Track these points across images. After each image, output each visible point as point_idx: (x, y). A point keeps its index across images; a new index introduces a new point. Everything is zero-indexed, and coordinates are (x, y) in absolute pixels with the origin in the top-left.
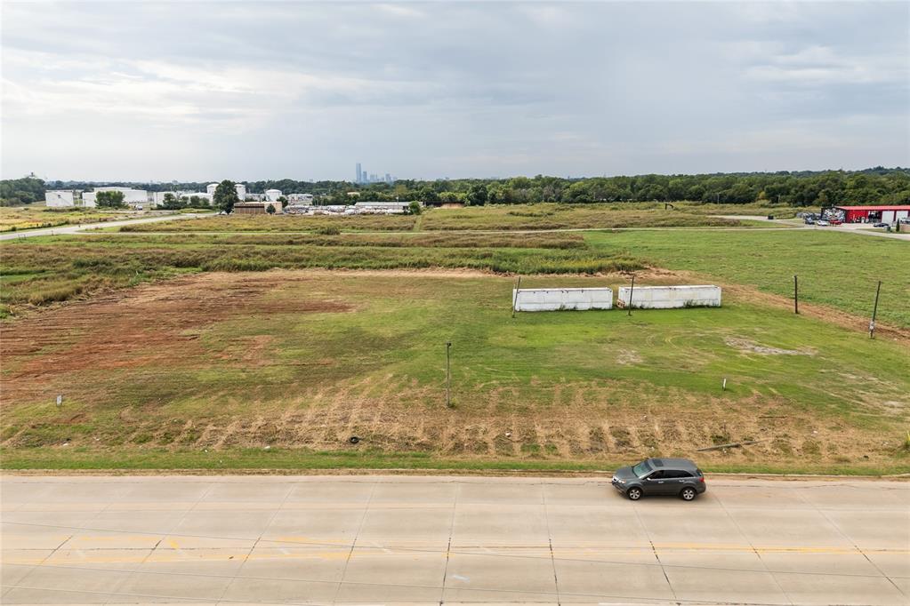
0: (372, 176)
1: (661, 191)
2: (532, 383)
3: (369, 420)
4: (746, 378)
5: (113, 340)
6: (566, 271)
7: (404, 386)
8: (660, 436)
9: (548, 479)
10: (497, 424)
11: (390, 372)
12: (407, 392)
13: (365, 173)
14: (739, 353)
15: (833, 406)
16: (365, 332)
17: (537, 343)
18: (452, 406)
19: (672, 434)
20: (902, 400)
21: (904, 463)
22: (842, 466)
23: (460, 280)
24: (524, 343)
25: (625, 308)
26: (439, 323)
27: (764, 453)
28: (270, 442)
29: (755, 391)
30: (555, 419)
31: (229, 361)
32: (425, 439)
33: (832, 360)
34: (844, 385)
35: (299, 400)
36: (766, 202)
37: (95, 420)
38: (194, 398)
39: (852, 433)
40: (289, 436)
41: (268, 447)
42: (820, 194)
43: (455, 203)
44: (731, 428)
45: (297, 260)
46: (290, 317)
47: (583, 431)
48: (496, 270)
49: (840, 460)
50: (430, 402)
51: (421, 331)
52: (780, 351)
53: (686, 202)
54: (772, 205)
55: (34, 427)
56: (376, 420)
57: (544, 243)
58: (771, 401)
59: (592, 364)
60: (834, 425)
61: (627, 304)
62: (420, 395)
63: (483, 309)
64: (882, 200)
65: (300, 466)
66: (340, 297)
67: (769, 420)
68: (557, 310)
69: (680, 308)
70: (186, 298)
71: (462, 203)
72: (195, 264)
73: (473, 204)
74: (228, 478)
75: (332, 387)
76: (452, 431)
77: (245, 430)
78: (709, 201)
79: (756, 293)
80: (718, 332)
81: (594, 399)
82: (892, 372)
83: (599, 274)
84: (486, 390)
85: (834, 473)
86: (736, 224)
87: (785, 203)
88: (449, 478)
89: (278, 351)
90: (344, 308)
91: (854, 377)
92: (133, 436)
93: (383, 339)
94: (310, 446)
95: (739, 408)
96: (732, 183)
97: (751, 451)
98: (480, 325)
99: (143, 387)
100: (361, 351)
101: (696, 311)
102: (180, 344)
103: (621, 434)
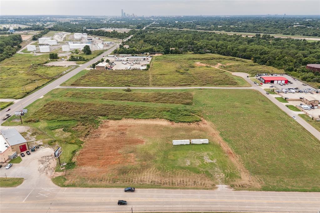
2: (174, 171)
3: (153, 178)
4: (202, 169)
5: (108, 154)
7: (156, 171)
8: (188, 181)
9: (173, 190)
11: (154, 167)
13: (125, 13)
14: (204, 162)
15: (210, 176)
16: (148, 153)
21: (212, 187)
22: (205, 188)
24: (173, 158)
25: (192, 144)
26: (160, 149)
29: (202, 173)
30: (176, 178)
32: (160, 182)
33: (217, 164)
34: (214, 171)
37: (119, 177)
38: (129, 173)
40: (144, 181)
41: (142, 183)
43: (159, 53)
44: (197, 180)
48: (171, 121)
51: (157, 153)
52: (210, 161)
54: (254, 64)
55: (112, 179)
59: (183, 165)
60: (209, 180)
62: (159, 173)
65: (147, 187)
66: (141, 137)
67: (201, 180)
68: (180, 145)
71: (162, 53)
72: (104, 115)
73: (165, 54)
75: (147, 171)
76: (163, 181)
77: (138, 180)
79: (218, 136)
80: (204, 154)
81: (181, 174)
83: (191, 123)
84: (167, 172)
86: (235, 84)
88: (163, 190)
89: (136, 159)
90: (142, 142)
93: (151, 155)
94: (147, 183)
95: (199, 176)
97: (197, 184)
98: (167, 151)
99: (121, 170)
101: (203, 145)
103: (183, 181)
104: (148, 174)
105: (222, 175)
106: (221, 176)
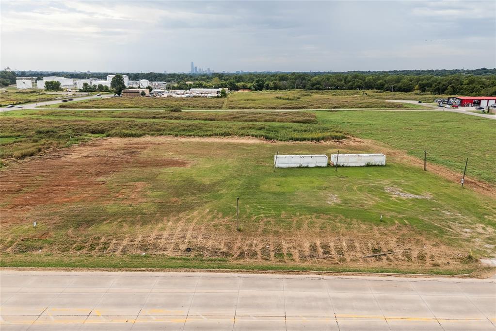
0: (200, 69)
1: (361, 83)
2: (282, 216)
3: (196, 238)
4: (393, 214)
5: (60, 184)
6: (304, 139)
7: (214, 217)
8: (345, 248)
9: (286, 276)
10: (263, 241)
11: (208, 208)
12: (216, 221)
13: (196, 67)
14: (392, 197)
15: (435, 232)
16: (195, 181)
17: (285, 190)
18: (239, 230)
19: (352, 247)
20: (472, 228)
21: (467, 267)
22: (435, 269)
23: (247, 145)
24: (279, 189)
25: (334, 166)
26: (235, 175)
27: (397, 259)
28: (145, 250)
29: (397, 222)
30: (293, 238)
31: (123, 199)
32: (225, 250)
33: (440, 202)
34: (443, 218)
35: (160, 225)
36: (418, 92)
37: (54, 236)
38: (105, 223)
39: (443, 248)
40: (155, 247)
41: (144, 254)
42: (449, 87)
43: (246, 89)
44: (382, 244)
45: (158, 130)
46: (155, 170)
47: (307, 245)
48: (267, 138)
49: (435, 265)
50: (228, 228)
51: (225, 181)
52: (413, 196)
53: (375, 90)
54: (422, 93)
55: (22, 240)
56: (200, 237)
57: (294, 120)
58: (404, 229)
59: (314, 204)
60: (435, 243)
61: (335, 164)
62: (223, 223)
63: (258, 166)
64: (482, 92)
65: (161, 267)
66: (182, 157)
67: (402, 240)
68: (297, 167)
69: (363, 166)
70: (98, 156)
71: (250, 89)
72: (102, 132)
73: (256, 90)
74: (124, 273)
75: (177, 217)
76: (239, 245)
77: (132, 243)
78: (387, 90)
79: (406, 156)
80: (382, 182)
81: (313, 227)
82: (469, 210)
83: (322, 141)
84: (257, 220)
85: (430, 273)
86: (400, 106)
87: (429, 93)
88: (236, 275)
89: (149, 193)
90: (183, 164)
91: (449, 213)
92: (75, 246)
93: (204, 186)
94: (166, 253)
95: (387, 232)
96: (401, 80)
97: (391, 258)
98: (257, 177)
99: (78, 216)
100: (193, 193)
101: (372, 169)
102: (96, 187)
103: (325, 247)
104: (181, 224)
105: (484, 228)
106: (480, 230)
